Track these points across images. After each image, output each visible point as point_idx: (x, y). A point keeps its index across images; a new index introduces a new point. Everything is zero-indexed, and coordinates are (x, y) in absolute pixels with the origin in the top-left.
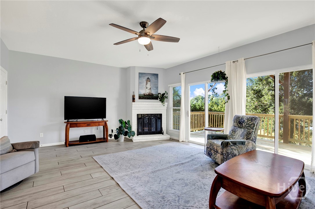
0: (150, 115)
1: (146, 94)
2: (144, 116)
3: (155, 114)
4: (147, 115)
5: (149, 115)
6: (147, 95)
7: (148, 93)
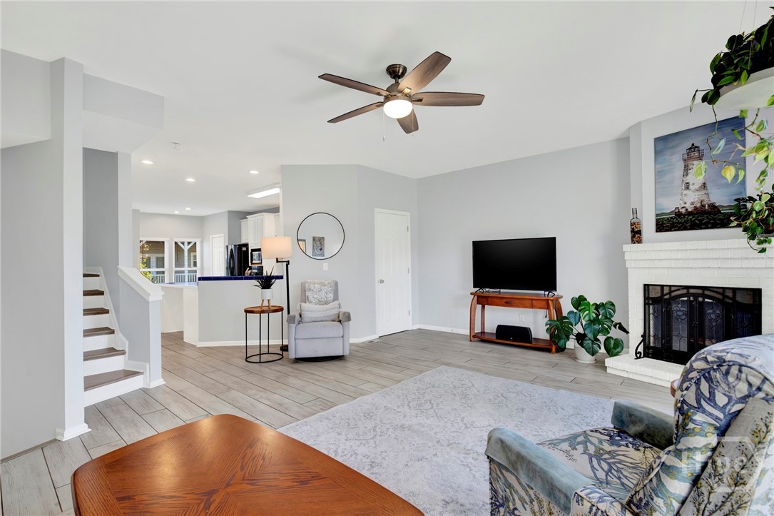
0: (700, 291)
1: (683, 211)
2: (671, 292)
3: (724, 289)
4: (685, 291)
5: (692, 291)
6: (690, 213)
7: (692, 204)
